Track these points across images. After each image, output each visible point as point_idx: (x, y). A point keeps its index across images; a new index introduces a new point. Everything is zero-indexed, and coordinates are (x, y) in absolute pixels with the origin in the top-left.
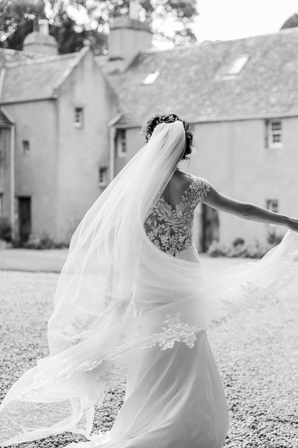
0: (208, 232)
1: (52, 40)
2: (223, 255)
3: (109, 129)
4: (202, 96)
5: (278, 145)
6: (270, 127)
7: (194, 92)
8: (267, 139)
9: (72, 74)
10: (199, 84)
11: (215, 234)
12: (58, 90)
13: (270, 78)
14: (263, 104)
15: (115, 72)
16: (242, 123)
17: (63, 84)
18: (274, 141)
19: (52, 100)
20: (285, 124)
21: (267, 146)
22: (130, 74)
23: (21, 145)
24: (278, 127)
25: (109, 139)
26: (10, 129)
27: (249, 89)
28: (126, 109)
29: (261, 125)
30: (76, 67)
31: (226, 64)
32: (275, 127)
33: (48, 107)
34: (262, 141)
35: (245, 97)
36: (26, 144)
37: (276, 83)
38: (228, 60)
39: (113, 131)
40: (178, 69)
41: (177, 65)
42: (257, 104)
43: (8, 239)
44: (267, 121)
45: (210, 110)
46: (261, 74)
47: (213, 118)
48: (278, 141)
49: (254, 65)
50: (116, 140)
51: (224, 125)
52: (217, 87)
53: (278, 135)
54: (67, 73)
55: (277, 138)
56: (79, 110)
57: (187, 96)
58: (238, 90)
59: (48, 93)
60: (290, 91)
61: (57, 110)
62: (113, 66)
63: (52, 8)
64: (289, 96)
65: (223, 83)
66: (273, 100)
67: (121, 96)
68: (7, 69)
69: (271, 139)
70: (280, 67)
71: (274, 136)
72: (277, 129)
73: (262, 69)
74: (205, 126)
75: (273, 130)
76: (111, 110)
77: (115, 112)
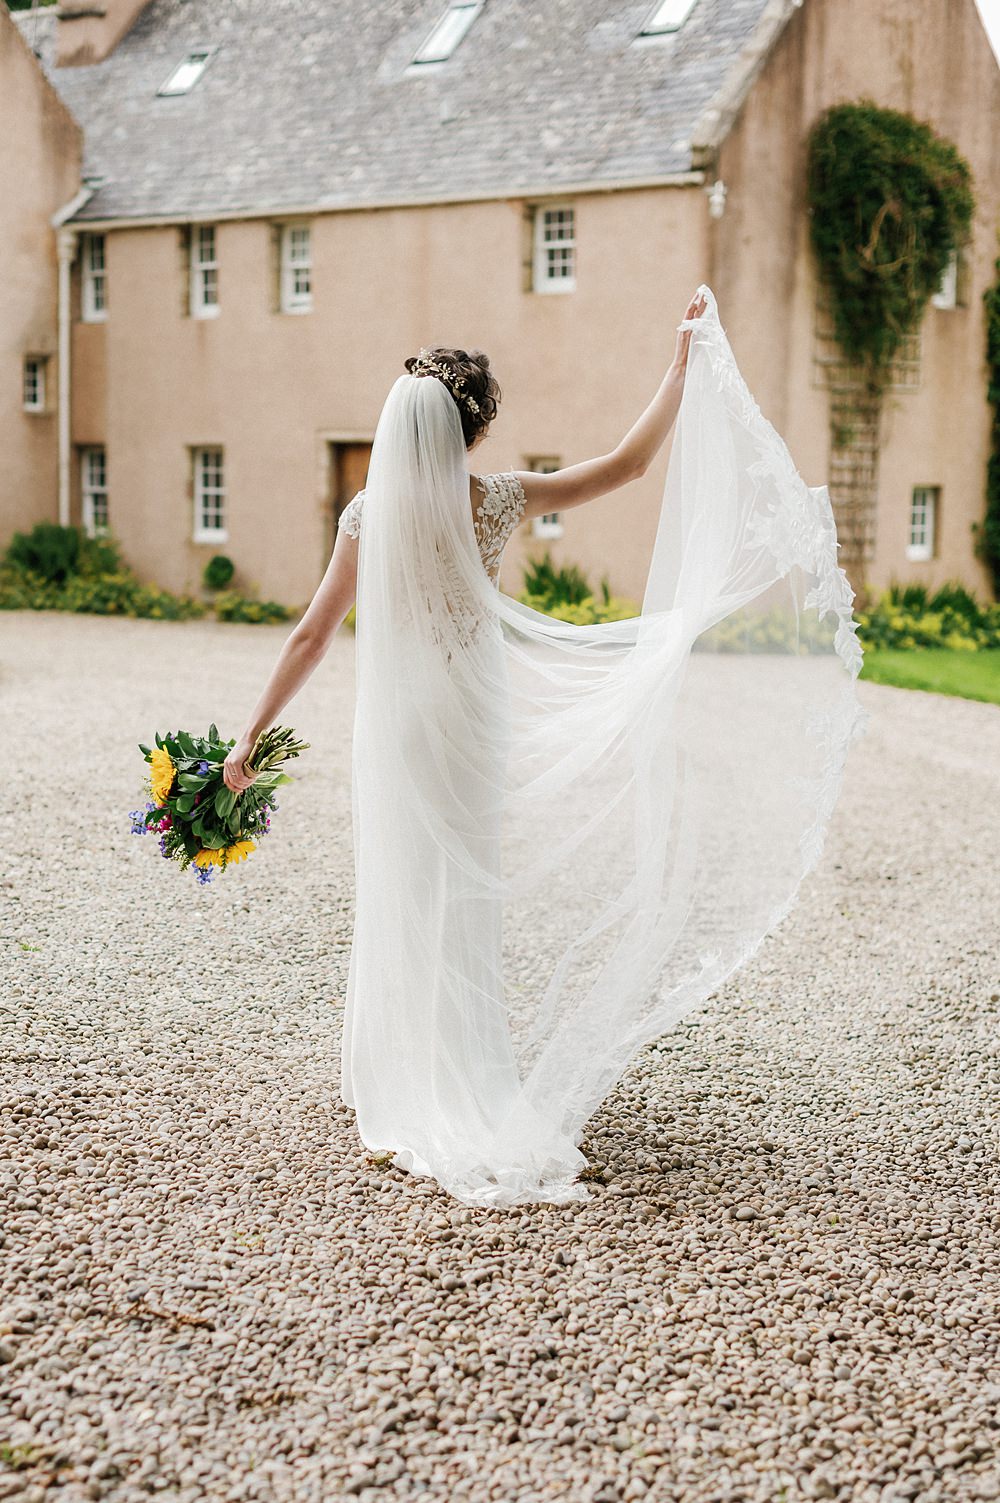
3: (54, 234)
4: (334, 128)
5: (561, 285)
6: (541, 226)
7: (312, 117)
8: (529, 264)
10: (330, 89)
13: (546, 67)
14: (518, 155)
15: (80, 57)
16: (455, 215)
18: (552, 272)
20: (586, 217)
21: (529, 288)
22: (124, 61)
24: (566, 226)
25: (55, 264)
27: (480, 106)
28: (106, 171)
29: (512, 218)
31: (414, 26)
32: (555, 227)
34: (514, 273)
35: (468, 133)
37: (562, 87)
38: (418, 14)
39: (67, 241)
40: (269, 44)
41: (265, 33)
42: (501, 155)
44: (530, 209)
45: (358, 173)
46: (520, 56)
47: (368, 199)
48: (565, 271)
49: (498, 27)
50: (76, 268)
51: (397, 217)
52: (382, 102)
53: (565, 253)
55: (560, 263)
57: (290, 130)
58: (445, 111)
60: (604, 111)
62: (74, 36)
64: (601, 125)
65: (403, 87)
66: (551, 141)
67: (93, 131)
69: (542, 263)
70: (579, 33)
71: (552, 254)
72: (561, 234)
73: (522, 43)
74: (339, 223)
75: (548, 236)
76: (59, 174)
77: (72, 182)
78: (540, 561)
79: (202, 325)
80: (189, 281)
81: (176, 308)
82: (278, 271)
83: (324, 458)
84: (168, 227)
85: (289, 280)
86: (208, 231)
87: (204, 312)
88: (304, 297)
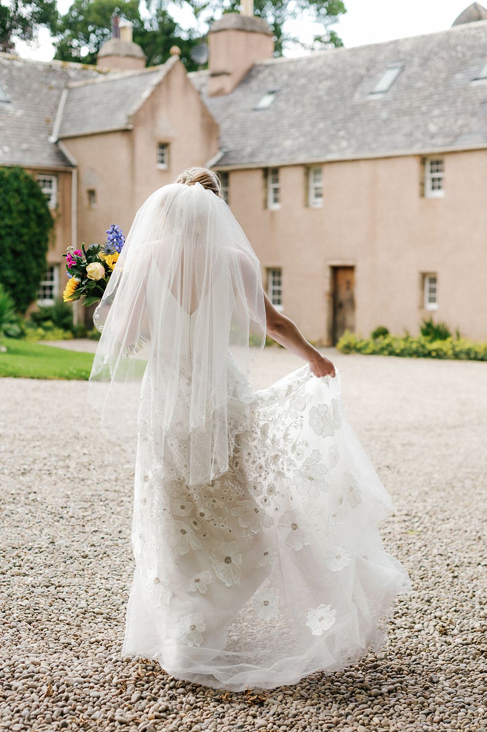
0: (339, 318)
1: (137, 50)
2: (359, 350)
4: (334, 123)
5: (439, 194)
6: (428, 167)
7: (324, 119)
8: (422, 184)
9: (153, 94)
10: (332, 106)
11: (349, 320)
12: (134, 118)
13: (431, 95)
14: (418, 135)
15: (219, 93)
16: (389, 163)
17: (141, 109)
18: (433, 188)
19: (126, 131)
20: (450, 165)
21: (423, 195)
22: (239, 94)
23: (85, 195)
24: (440, 167)
26: (71, 173)
27: (400, 113)
28: (230, 144)
29: (415, 164)
30: (159, 85)
31: (370, 77)
32: (435, 167)
33: (120, 141)
34: (415, 188)
35: (394, 125)
36: (92, 193)
37: (438, 104)
38: (373, 72)
40: (304, 86)
41: (303, 81)
42: (410, 135)
43: (67, 327)
44: (423, 159)
45: (344, 144)
46: (419, 90)
47: (348, 155)
48: (439, 188)
49: (409, 78)
51: (362, 164)
52: (356, 111)
53: (439, 179)
54: (146, 94)
55: (437, 184)
56: (164, 146)
57: (314, 124)
58: (384, 115)
59: (120, 122)
60: (458, 114)
61: (132, 146)
62: (216, 84)
63: (148, 7)
64: (456, 121)
65: (365, 105)
66: (433, 128)
67: (224, 126)
68: (70, 89)
69: (429, 184)
70: (446, 80)
71: (433, 180)
72: (438, 171)
73: (420, 84)
74: (336, 166)
75: (432, 172)
76: (209, 145)
77: (214, 149)
78: (428, 320)
79: (273, 214)
80: (266, 193)
81: (260, 204)
82: (307, 188)
83: (328, 273)
84: (258, 169)
85: (312, 193)
86: (276, 171)
87: (274, 207)
88: (319, 200)
